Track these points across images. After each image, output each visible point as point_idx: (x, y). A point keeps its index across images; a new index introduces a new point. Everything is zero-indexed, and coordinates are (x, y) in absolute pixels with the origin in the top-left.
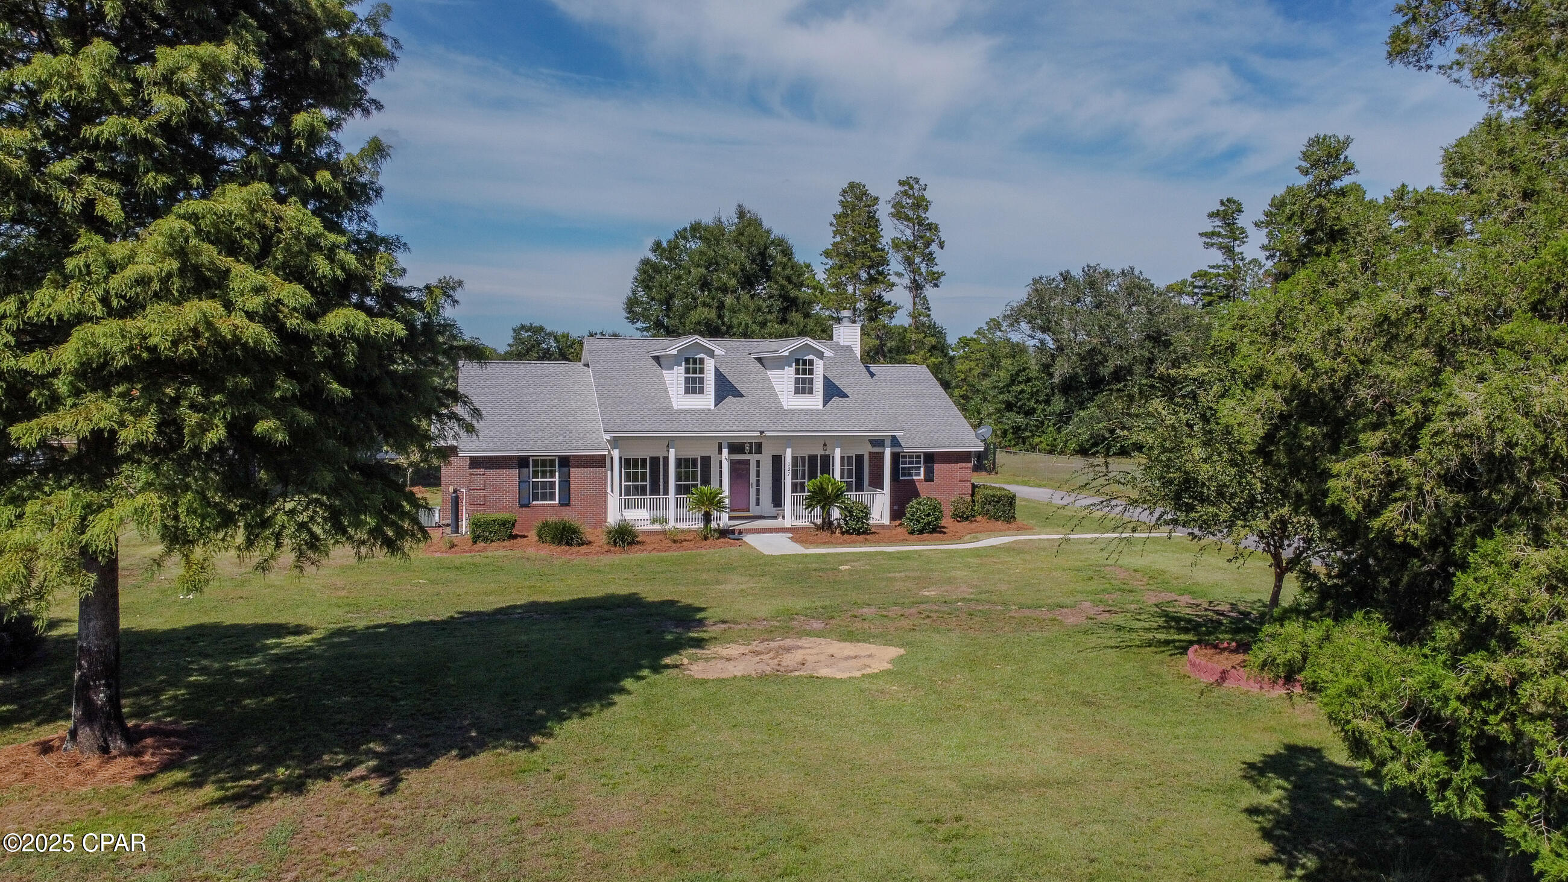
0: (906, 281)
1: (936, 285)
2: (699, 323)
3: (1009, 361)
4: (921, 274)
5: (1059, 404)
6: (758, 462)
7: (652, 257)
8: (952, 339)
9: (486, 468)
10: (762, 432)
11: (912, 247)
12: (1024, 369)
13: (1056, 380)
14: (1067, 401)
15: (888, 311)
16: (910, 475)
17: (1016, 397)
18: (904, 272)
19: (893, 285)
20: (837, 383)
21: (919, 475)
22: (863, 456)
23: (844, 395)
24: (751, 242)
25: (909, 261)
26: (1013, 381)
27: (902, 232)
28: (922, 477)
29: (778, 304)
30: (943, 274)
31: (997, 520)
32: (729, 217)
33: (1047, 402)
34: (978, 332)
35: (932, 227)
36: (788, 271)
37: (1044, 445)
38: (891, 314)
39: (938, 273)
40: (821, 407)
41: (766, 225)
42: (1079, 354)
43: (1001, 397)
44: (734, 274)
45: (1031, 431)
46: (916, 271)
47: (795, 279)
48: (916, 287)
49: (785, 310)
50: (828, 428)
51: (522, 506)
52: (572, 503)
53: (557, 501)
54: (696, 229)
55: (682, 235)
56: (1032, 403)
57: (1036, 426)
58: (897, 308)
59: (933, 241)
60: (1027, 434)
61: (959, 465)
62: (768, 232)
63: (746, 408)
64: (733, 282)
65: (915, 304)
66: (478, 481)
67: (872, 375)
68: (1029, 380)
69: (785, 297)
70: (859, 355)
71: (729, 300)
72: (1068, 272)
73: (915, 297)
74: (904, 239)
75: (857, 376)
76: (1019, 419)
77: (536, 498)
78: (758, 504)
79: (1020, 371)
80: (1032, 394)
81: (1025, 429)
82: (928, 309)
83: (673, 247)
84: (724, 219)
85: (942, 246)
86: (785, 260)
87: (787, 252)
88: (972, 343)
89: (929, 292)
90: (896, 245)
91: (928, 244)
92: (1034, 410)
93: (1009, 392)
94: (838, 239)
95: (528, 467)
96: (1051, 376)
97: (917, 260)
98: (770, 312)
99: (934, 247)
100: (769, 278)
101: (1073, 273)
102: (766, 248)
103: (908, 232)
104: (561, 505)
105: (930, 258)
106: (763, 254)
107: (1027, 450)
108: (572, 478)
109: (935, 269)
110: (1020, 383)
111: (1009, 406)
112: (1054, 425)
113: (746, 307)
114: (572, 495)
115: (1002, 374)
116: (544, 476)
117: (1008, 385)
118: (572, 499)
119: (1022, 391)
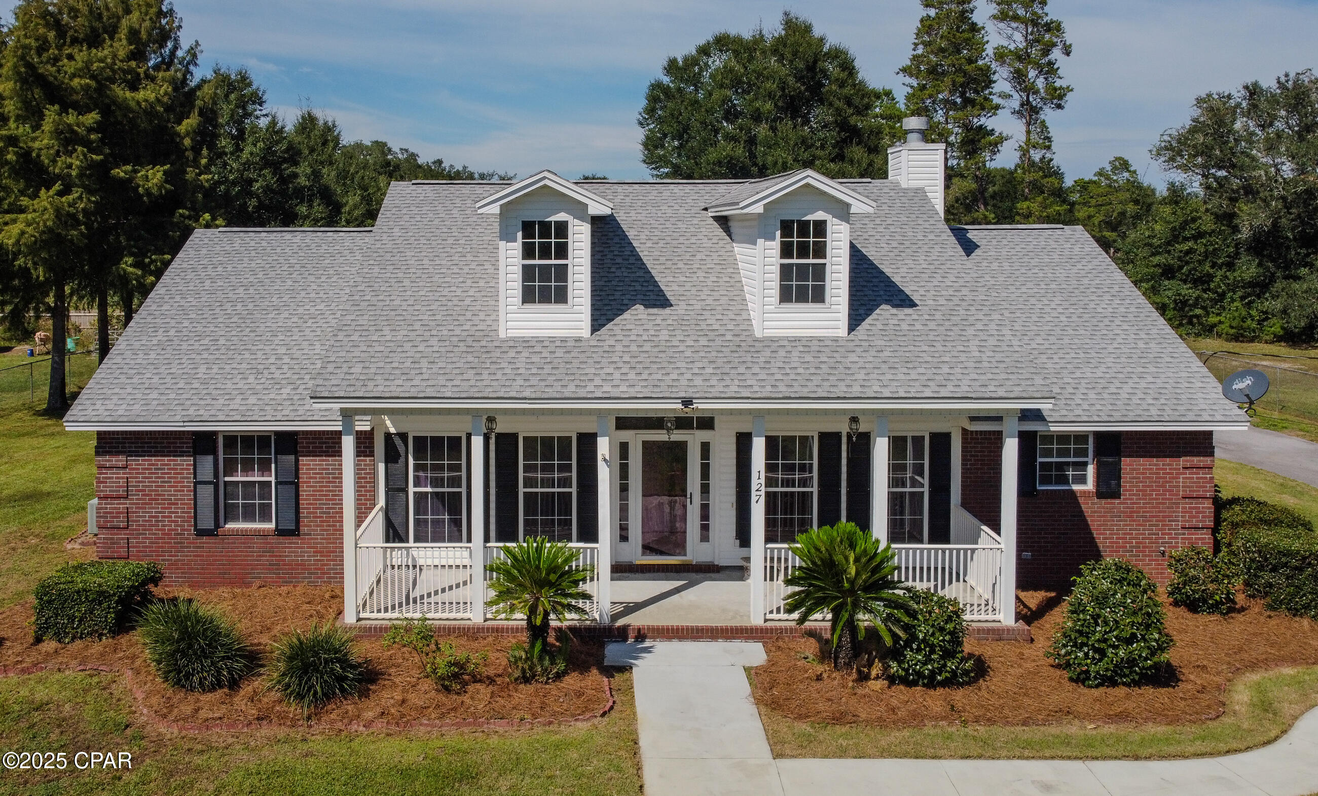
0: (1015, 103)
1: (1059, 107)
2: (720, 163)
3: (1168, 209)
4: (1036, 92)
5: (1248, 268)
6: (705, 448)
7: (666, 80)
8: (1068, 182)
9: (129, 453)
10: (687, 402)
11: (1021, 56)
12: (1194, 220)
13: (1245, 233)
14: (1260, 265)
15: (990, 144)
16: (1064, 480)
17: (1180, 259)
18: (1013, 93)
19: (998, 107)
20: (888, 271)
21: (1082, 480)
22: (947, 436)
23: (903, 301)
24: (795, 54)
25: (1019, 77)
26: (1176, 236)
27: (1009, 37)
28: (1090, 485)
29: (832, 135)
30: (1069, 89)
31: (1295, 612)
32: (773, 28)
33: (1230, 266)
34: (1101, 173)
35: (1054, 28)
36: (847, 90)
37: (1224, 327)
38: (995, 145)
39: (1061, 88)
40: (842, 330)
41: (817, 32)
42: (1284, 198)
43: (1156, 260)
44: (770, 95)
45: (1204, 308)
46: (1030, 89)
47: (856, 101)
48: (1029, 112)
49: (842, 144)
50: (856, 390)
51: (201, 533)
52: (304, 529)
53: (272, 526)
54: (722, 42)
55: (704, 51)
56: (1207, 267)
57: (1211, 300)
58: (1002, 139)
59: (1054, 45)
60: (1198, 311)
61: (1183, 461)
62: (822, 40)
63: (664, 335)
64: (769, 106)
65: (1028, 132)
66: (115, 480)
67: (969, 247)
68: (1199, 235)
69: (843, 125)
70: (940, 208)
71: (762, 130)
72: (1255, 85)
73: (1028, 124)
74: (1012, 47)
75: (935, 254)
76: (1187, 291)
77: (231, 514)
78: (705, 538)
79: (1186, 222)
80: (1206, 255)
81: (1195, 305)
82: (1049, 139)
83: (691, 62)
84: (764, 32)
85: (1067, 51)
86: (843, 75)
87: (848, 67)
88: (1091, 187)
89: (1049, 115)
90: (1001, 55)
91: (1046, 52)
92: (1211, 277)
93: (1169, 252)
94: (920, 51)
95: (214, 452)
96: (1236, 229)
97: (1032, 74)
98: (823, 147)
99: (1056, 54)
100: (821, 101)
101: (1264, 85)
102: (815, 62)
103: (1018, 37)
104: (280, 532)
105: (1050, 70)
106: (812, 67)
107: (1198, 335)
108: (303, 478)
109: (1058, 84)
110: (1186, 239)
111: (1169, 272)
112: (1242, 298)
113: (786, 139)
114: (304, 513)
115: (1158, 227)
116: (248, 467)
117: (1168, 243)
118: (304, 521)
119: (1190, 251)
